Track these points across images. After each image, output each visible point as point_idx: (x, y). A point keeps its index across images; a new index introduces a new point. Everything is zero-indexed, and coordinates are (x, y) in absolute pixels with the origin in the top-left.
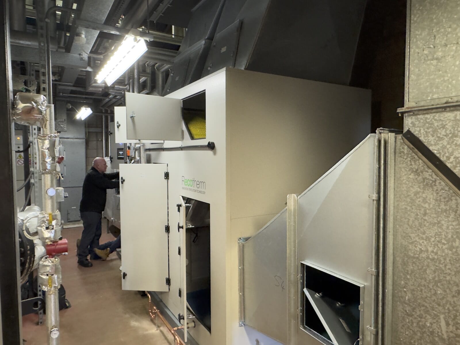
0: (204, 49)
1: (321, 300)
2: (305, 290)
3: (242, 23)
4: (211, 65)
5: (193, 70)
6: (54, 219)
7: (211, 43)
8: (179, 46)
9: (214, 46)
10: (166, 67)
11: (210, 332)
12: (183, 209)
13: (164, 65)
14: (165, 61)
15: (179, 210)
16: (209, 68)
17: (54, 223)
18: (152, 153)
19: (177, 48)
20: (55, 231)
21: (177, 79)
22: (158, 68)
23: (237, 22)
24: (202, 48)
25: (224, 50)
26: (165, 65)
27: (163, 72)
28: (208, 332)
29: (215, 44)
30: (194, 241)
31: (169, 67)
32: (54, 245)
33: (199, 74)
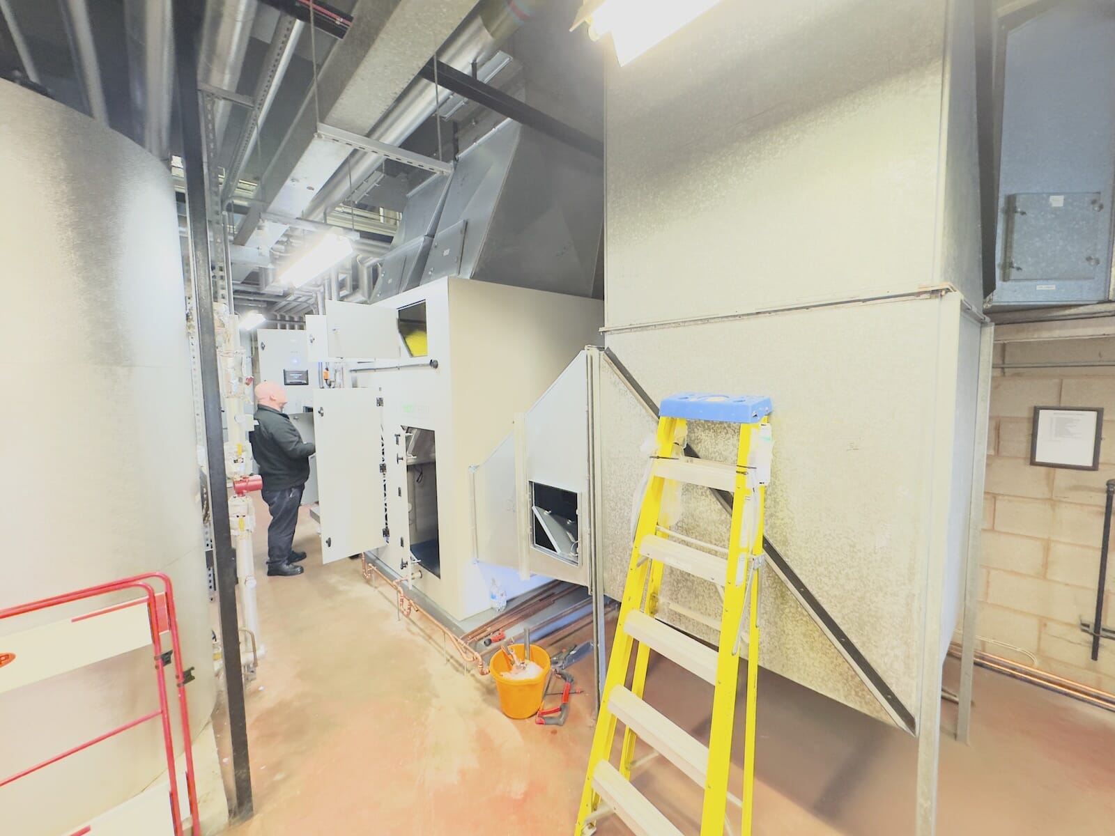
0: (424, 247)
1: (550, 517)
2: (534, 508)
3: (466, 224)
4: (432, 269)
5: (410, 273)
6: (243, 451)
7: (432, 242)
8: (393, 237)
9: (436, 247)
10: (373, 260)
11: (440, 578)
12: (402, 440)
13: (369, 258)
14: (370, 252)
15: (397, 443)
16: (430, 273)
17: (244, 455)
18: (359, 375)
19: (389, 239)
20: (246, 465)
21: (390, 281)
22: (362, 262)
23: (460, 223)
24: (421, 248)
25: (446, 252)
26: (371, 258)
27: (368, 267)
28: (437, 578)
29: (436, 244)
30: (417, 481)
31: (378, 261)
32: (245, 481)
33: (416, 280)
